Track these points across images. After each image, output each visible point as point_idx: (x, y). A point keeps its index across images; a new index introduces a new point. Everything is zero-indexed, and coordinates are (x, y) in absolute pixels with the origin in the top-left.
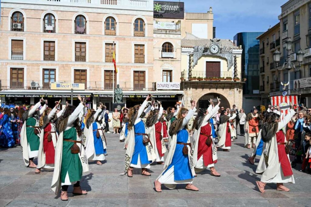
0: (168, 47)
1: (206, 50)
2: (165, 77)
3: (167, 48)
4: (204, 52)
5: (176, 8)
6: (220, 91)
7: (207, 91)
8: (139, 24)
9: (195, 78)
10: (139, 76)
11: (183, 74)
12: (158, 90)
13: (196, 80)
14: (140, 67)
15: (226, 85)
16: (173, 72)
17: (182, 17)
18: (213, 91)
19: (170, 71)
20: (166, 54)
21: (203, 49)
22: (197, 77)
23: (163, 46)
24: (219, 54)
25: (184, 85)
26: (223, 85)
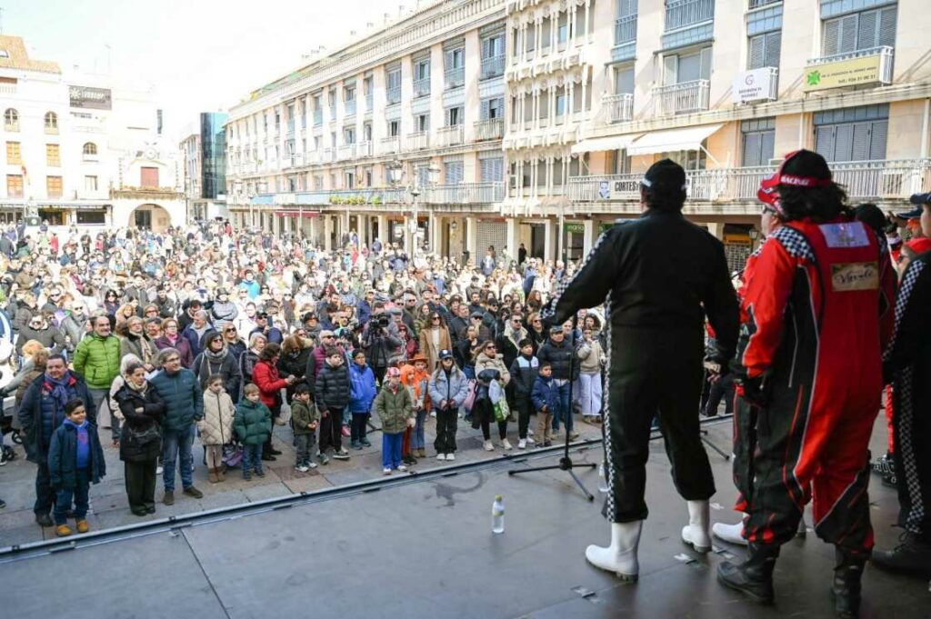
0: (90, 148)
1: (139, 154)
2: (89, 184)
3: (90, 150)
4: (137, 156)
5: (100, 96)
6: (158, 202)
7: (142, 201)
8: (51, 119)
9: (126, 187)
10: (55, 181)
11: (111, 182)
12: (81, 199)
13: (128, 190)
14: (55, 172)
15: (166, 195)
16: (98, 179)
17: (110, 107)
18: (151, 201)
19: (95, 177)
20: (90, 157)
21: (136, 153)
22: (129, 185)
23: (84, 146)
24: (156, 159)
25: (113, 193)
26: (161, 195)
